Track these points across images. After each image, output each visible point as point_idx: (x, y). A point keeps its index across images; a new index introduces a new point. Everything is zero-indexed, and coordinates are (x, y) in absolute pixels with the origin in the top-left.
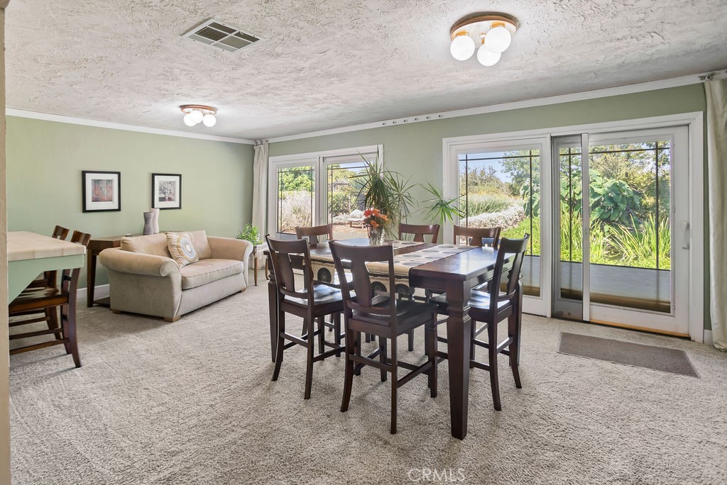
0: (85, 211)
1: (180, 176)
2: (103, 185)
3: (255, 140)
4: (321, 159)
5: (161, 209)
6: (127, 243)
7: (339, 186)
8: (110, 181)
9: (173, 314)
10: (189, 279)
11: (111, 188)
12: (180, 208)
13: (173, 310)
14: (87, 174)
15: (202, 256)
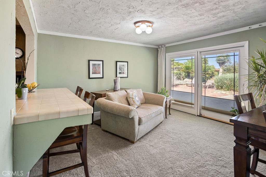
0: (89, 78)
1: (127, 62)
2: (97, 66)
3: (158, 46)
4: (199, 53)
5: (121, 77)
6: (109, 96)
7: (177, 69)
8: (99, 65)
9: (134, 139)
10: (142, 119)
11: (100, 67)
12: (127, 77)
13: (134, 137)
14: (90, 61)
15: (142, 103)
